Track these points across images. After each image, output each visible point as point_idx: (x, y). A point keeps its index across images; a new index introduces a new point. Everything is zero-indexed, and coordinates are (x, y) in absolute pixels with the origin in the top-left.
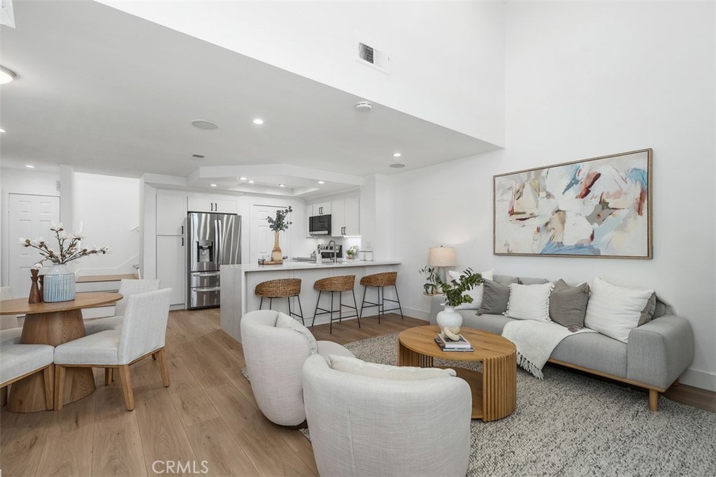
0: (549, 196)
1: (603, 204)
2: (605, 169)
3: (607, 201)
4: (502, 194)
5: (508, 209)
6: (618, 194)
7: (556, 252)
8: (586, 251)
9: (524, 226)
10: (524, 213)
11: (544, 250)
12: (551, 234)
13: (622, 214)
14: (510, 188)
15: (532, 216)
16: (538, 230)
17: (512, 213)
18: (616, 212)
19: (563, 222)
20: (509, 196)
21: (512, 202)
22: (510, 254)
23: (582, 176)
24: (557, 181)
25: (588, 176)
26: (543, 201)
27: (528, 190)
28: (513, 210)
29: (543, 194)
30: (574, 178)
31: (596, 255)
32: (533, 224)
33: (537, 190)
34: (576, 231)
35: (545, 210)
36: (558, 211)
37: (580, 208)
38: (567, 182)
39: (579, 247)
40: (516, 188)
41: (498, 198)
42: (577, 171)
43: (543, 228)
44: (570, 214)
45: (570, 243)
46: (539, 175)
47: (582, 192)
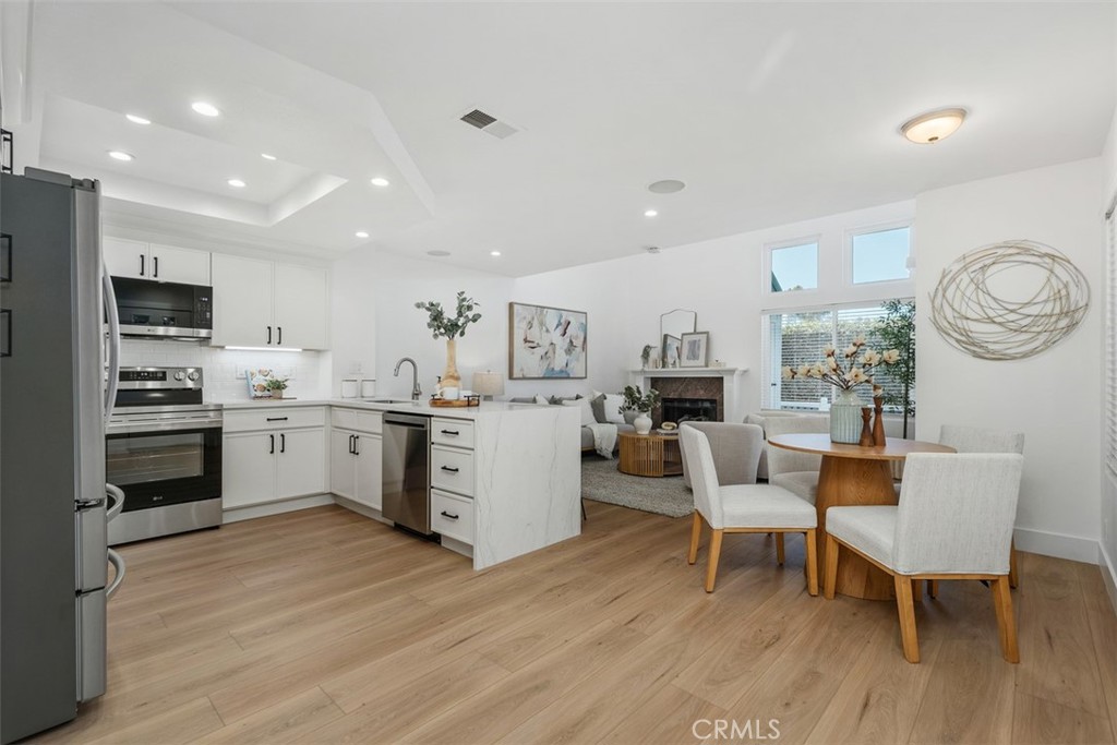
0: (547, 331)
1: (571, 342)
2: (571, 319)
3: (573, 340)
4: (520, 321)
5: (523, 337)
6: (577, 337)
7: (551, 376)
8: (564, 375)
9: (533, 353)
10: (533, 342)
11: (545, 374)
12: (548, 361)
13: (579, 349)
14: (525, 318)
15: (539, 345)
16: (542, 358)
17: (526, 341)
18: (576, 349)
19: (555, 353)
20: (524, 325)
21: (526, 332)
22: (524, 378)
23: (563, 321)
24: (551, 320)
25: (566, 321)
26: (544, 334)
27: (535, 323)
28: (526, 338)
29: (544, 329)
30: (560, 321)
31: (568, 378)
32: (539, 352)
33: (542, 324)
34: (559, 362)
35: (545, 342)
36: (552, 344)
37: (562, 344)
38: (556, 323)
39: (562, 371)
40: (529, 318)
41: (516, 325)
42: (561, 316)
43: (545, 356)
44: (557, 347)
45: (557, 369)
46: (542, 312)
47: (562, 332)
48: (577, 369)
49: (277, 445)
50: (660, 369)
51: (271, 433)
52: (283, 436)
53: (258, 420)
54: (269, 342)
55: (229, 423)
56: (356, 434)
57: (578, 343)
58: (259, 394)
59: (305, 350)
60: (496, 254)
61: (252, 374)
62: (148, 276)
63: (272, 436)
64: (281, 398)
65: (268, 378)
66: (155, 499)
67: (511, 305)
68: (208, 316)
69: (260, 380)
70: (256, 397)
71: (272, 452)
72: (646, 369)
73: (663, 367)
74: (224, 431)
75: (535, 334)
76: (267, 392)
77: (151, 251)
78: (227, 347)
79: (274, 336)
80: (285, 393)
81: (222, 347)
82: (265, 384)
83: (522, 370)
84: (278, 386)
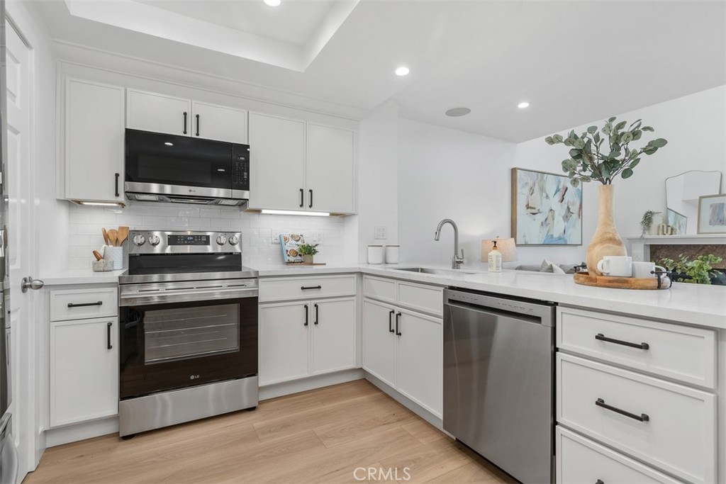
0: (547, 197)
1: (568, 208)
2: (569, 185)
3: (570, 207)
4: (522, 188)
5: (525, 203)
6: (573, 204)
7: (550, 243)
8: (562, 243)
9: (534, 220)
10: (534, 208)
11: (545, 241)
12: (548, 228)
13: (575, 216)
14: (527, 184)
15: (539, 212)
16: (542, 225)
17: (528, 207)
18: (573, 215)
19: (553, 219)
20: (526, 191)
21: (528, 198)
22: (526, 245)
23: (561, 187)
24: (551, 186)
25: (564, 187)
26: (544, 200)
27: (536, 189)
28: (528, 204)
29: (544, 195)
30: (558, 187)
31: (566, 245)
32: (540, 218)
33: (542, 190)
34: (558, 227)
35: (545, 208)
36: (551, 210)
37: (560, 210)
38: (555, 189)
39: (560, 238)
40: (531, 184)
41: (519, 191)
42: (559, 182)
43: (545, 223)
44: (556, 213)
45: (556, 236)
46: (542, 178)
47: (560, 198)
48: (573, 237)
49: (311, 317)
50: (661, 236)
51: (305, 302)
52: (316, 306)
53: (291, 289)
54: (302, 206)
55: (265, 292)
56: (397, 310)
57: (575, 209)
58: (292, 259)
59: (332, 214)
60: (523, 105)
61: (286, 239)
62: (191, 133)
63: (306, 307)
64: (312, 264)
65: (299, 243)
66: (192, 377)
67: (514, 172)
68: (245, 177)
69: (292, 245)
70: (289, 263)
71: (306, 324)
72: (646, 236)
73: (671, 234)
74: (260, 300)
75: (536, 200)
76: (299, 258)
77: (195, 108)
78: (264, 211)
79: (306, 199)
80: (316, 258)
81: (258, 211)
82: (296, 248)
83: (524, 236)
84: (309, 251)
